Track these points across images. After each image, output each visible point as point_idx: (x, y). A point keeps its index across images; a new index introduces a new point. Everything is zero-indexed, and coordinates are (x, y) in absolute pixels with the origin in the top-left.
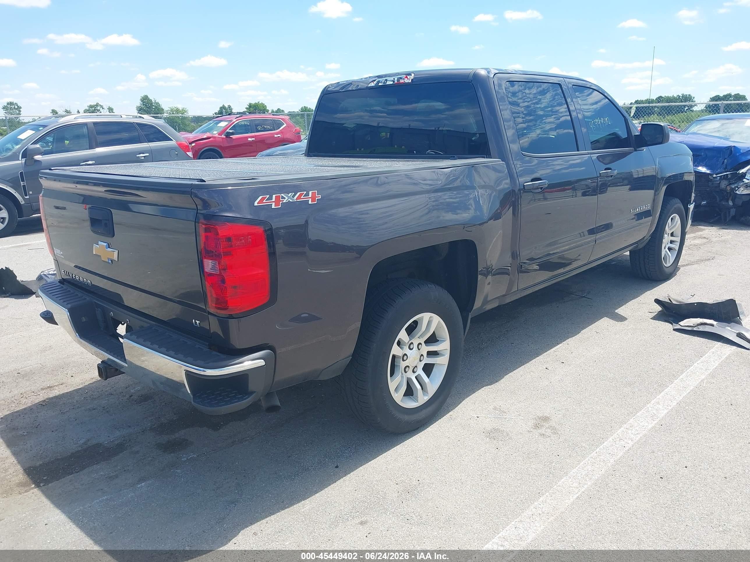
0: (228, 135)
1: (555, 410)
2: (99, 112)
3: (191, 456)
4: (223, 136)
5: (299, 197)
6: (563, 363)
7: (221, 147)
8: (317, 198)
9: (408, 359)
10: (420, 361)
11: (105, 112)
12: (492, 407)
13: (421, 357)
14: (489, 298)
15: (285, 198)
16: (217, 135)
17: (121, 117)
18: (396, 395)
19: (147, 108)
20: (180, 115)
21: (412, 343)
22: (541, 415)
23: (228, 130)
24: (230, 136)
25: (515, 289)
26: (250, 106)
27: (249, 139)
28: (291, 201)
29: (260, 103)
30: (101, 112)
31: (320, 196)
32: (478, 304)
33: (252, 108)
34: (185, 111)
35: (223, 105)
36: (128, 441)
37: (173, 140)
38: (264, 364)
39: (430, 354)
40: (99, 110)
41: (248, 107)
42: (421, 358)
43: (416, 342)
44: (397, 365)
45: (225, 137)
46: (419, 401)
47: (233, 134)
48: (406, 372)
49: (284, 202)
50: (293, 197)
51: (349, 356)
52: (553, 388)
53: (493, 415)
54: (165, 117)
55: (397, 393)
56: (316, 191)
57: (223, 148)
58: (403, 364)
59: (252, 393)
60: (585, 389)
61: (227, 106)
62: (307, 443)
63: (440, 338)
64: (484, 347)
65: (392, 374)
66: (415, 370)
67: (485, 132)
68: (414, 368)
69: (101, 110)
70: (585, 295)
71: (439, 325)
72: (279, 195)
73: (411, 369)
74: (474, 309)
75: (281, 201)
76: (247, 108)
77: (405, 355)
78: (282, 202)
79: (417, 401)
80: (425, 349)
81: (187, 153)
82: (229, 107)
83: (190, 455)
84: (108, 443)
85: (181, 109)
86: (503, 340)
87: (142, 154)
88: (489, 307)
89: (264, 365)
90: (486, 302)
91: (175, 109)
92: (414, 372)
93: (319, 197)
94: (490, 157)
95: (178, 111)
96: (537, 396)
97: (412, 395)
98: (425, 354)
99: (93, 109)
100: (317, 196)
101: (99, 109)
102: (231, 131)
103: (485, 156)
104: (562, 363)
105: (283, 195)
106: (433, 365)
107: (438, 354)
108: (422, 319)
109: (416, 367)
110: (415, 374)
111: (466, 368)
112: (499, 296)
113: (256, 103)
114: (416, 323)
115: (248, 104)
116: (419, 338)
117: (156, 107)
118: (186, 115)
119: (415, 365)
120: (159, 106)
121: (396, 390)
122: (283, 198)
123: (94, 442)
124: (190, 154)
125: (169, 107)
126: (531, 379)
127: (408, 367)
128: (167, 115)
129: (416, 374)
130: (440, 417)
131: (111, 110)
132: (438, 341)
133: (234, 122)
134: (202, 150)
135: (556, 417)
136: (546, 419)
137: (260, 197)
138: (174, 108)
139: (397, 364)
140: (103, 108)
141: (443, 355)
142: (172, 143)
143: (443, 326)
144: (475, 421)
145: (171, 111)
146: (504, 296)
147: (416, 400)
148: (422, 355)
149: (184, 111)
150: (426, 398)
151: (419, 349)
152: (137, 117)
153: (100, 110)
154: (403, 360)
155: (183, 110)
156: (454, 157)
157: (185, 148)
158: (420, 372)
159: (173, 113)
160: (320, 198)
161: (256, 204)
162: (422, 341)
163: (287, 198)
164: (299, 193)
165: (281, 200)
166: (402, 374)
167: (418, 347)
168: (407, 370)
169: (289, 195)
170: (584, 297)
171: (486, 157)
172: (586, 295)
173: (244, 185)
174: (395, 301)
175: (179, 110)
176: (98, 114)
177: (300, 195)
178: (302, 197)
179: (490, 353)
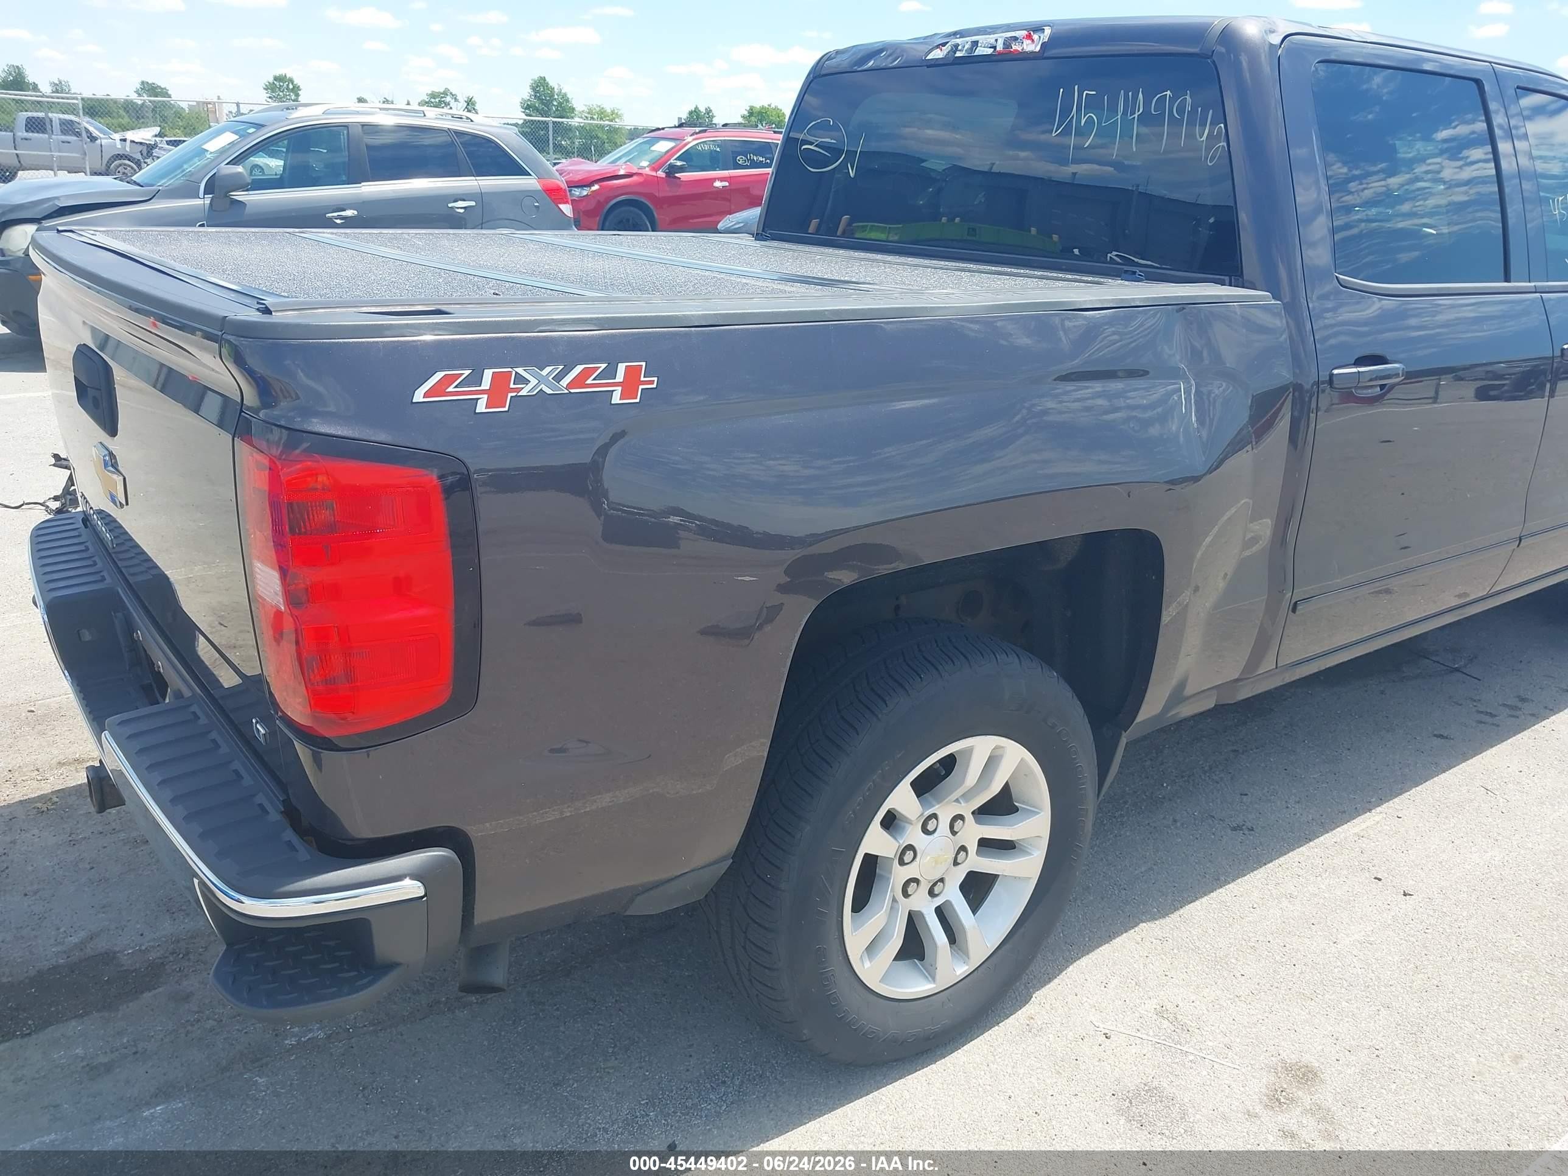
0: (672, 171)
1: (1338, 1048)
2: (448, 107)
3: (310, 1036)
4: (661, 174)
5: (579, 381)
6: (1380, 880)
7: (651, 197)
8: (641, 387)
9: (918, 859)
10: (956, 863)
11: (458, 108)
12: (1152, 1005)
13: (958, 853)
14: (1189, 690)
15: (527, 382)
16: (647, 171)
17: (425, 116)
18: (867, 964)
19: (543, 104)
20: (607, 123)
21: (934, 816)
22: (1294, 1058)
23: (672, 161)
24: (677, 175)
25: (1268, 664)
26: (751, 112)
27: (718, 184)
28: (549, 391)
29: (773, 106)
30: (451, 108)
31: (655, 379)
32: (1151, 707)
33: (755, 117)
34: (619, 116)
35: (696, 108)
36: (181, 956)
37: (530, 175)
38: (423, 894)
39: (986, 845)
40: (447, 104)
41: (746, 113)
42: (959, 856)
43: (945, 812)
44: (881, 876)
45: (663, 175)
46: (938, 977)
47: (682, 169)
48: (906, 894)
49: (523, 393)
50: (559, 378)
51: (723, 859)
52: (1339, 964)
53: (1151, 1033)
54: (577, 124)
55: (870, 959)
56: (644, 364)
57: (660, 202)
58: (900, 875)
59: (390, 967)
60: (1436, 983)
61: (703, 110)
62: (616, 1046)
63: (1023, 803)
64: (1164, 798)
65: (860, 904)
66: (937, 890)
67: (1232, 204)
68: (935, 884)
69: (453, 104)
70: (1462, 663)
71: (1021, 769)
72: (510, 370)
73: (924, 887)
74: (1135, 722)
75: (513, 390)
76: (743, 117)
77: (910, 847)
78: (514, 394)
79: (934, 979)
80: (973, 832)
81: (562, 206)
82: (709, 111)
83: (311, 1031)
84: (132, 953)
85: (609, 111)
86: (1222, 778)
87: (460, 202)
88: (1186, 711)
89: (422, 897)
90: (1178, 696)
91: (598, 109)
92: (932, 893)
93: (652, 382)
94: (1240, 285)
95: (602, 114)
96: (1291, 984)
97: (922, 958)
98: (973, 847)
99: (438, 100)
100: (642, 379)
101: (448, 101)
102: (679, 163)
103: (1227, 279)
104: (1376, 878)
105: (520, 370)
106: (995, 877)
107: (1014, 847)
108: (969, 752)
109: (942, 880)
110: (935, 899)
111: (1102, 859)
112: (1220, 683)
113: (763, 107)
114: (949, 763)
115: (748, 108)
116: (957, 801)
117: (560, 104)
118: (618, 123)
119: (938, 877)
120: (567, 101)
121: (872, 948)
122: (520, 379)
123: (102, 945)
124: (567, 209)
125: (586, 105)
126: (1279, 921)
127: (916, 881)
128: (581, 120)
129: (938, 901)
130: (1000, 1016)
131: (470, 105)
132: (1017, 810)
133: (689, 143)
134: (611, 200)
135: (1340, 1072)
136: (1307, 1076)
137: (439, 375)
138: (595, 106)
139: (881, 873)
140: (456, 100)
141: (1024, 852)
142: (530, 183)
143: (1032, 772)
144: (1096, 1048)
145: (589, 113)
146: (1237, 680)
147: (931, 974)
148: (963, 848)
149: (615, 115)
150: (962, 970)
151: (954, 833)
152: (461, 118)
153: (449, 104)
154: (902, 863)
155: (613, 112)
156: (1134, 273)
157: (555, 194)
158: (952, 894)
159: (592, 118)
160: (654, 386)
161: (419, 396)
162: (967, 809)
163: (534, 382)
164: (579, 369)
165: (512, 386)
166: (894, 900)
167: (952, 827)
168: (910, 890)
169: (545, 372)
170: (1457, 670)
171: (1227, 282)
172: (1465, 666)
173: (387, 333)
174: (885, 702)
175: (605, 111)
176: (446, 110)
177: (586, 374)
178: (589, 381)
179: (1178, 817)
